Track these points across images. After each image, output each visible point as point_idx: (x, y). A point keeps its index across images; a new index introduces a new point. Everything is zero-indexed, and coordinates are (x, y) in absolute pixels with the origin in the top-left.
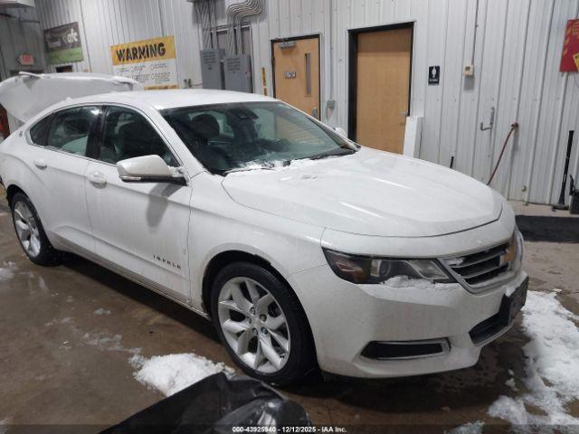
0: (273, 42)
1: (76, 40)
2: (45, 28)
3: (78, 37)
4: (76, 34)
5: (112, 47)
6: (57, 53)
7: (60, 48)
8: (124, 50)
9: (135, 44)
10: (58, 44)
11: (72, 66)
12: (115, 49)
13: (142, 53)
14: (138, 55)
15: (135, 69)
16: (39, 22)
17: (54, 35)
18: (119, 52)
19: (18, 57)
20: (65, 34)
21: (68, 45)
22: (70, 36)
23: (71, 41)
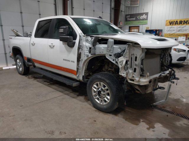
1: (145, 18)
3: (147, 17)
4: (146, 16)
5: (167, 21)
7: (134, 20)
8: (174, 22)
9: (182, 19)
10: (133, 19)
11: (139, 26)
12: (169, 21)
13: (186, 23)
14: (183, 23)
15: (179, 27)
16: (125, 12)
17: (132, 16)
18: (171, 22)
19: (120, 23)
20: (139, 16)
21: (140, 19)
22: (142, 17)
23: (142, 18)
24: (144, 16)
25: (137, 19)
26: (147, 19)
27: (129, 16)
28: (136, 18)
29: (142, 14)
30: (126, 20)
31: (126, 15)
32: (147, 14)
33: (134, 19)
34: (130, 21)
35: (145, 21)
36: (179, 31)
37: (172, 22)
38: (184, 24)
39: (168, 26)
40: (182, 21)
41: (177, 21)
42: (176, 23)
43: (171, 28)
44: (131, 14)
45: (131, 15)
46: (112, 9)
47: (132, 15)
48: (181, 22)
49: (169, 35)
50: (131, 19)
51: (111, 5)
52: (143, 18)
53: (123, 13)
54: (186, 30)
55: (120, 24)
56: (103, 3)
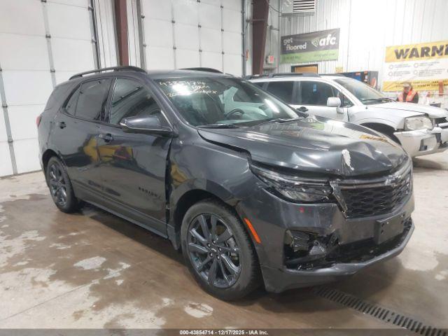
1: (332, 43)
2: (286, 34)
3: (337, 41)
4: (334, 38)
5: (388, 48)
6: (297, 55)
7: (303, 51)
8: (407, 50)
9: (428, 43)
10: (301, 47)
11: (317, 65)
12: (393, 49)
13: (438, 52)
14: (430, 53)
15: (422, 65)
16: (279, 30)
17: (297, 40)
18: (399, 52)
19: (267, 57)
20: (317, 38)
21: (319, 48)
22: (324, 40)
23: (324, 44)
24: (329, 39)
25: (311, 48)
26: (336, 47)
27: (291, 40)
28: (309, 43)
29: (322, 34)
30: (284, 50)
31: (283, 38)
32: (335, 33)
33: (304, 46)
34: (292, 52)
35: (331, 51)
36: (421, 73)
37: (402, 51)
38: (433, 55)
39: (393, 61)
40: (428, 49)
41: (414, 50)
42: (414, 53)
43: (400, 66)
44: (295, 33)
45: (295, 37)
46: (248, 21)
47: (299, 38)
48: (425, 52)
49: (395, 85)
50: (296, 47)
52: (327, 44)
53: (275, 33)
54: (439, 71)
55: (269, 62)
56: (222, 7)
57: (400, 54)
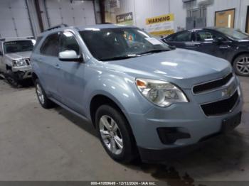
0: (216, 12)
2: (118, 14)
3: (132, 17)
5: (146, 19)
9: (156, 17)
12: (148, 19)
18: (150, 20)
24: (129, 17)
25: (125, 20)
26: (132, 19)
28: (124, 18)
29: (127, 15)
30: (117, 21)
31: (117, 16)
32: (131, 14)
33: (122, 20)
34: (119, 22)
35: (131, 21)
36: (157, 29)
38: (159, 21)
39: (148, 24)
41: (156, 20)
43: (150, 26)
45: (120, 16)
46: (97, 12)
47: (122, 16)
51: (95, 9)
57: (150, 22)
